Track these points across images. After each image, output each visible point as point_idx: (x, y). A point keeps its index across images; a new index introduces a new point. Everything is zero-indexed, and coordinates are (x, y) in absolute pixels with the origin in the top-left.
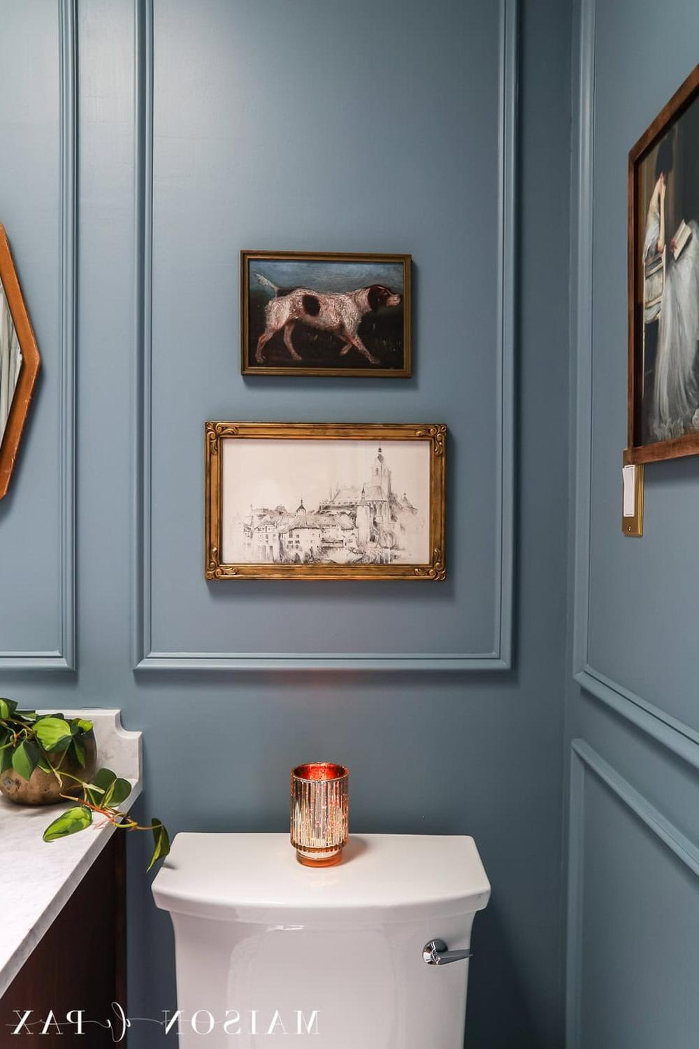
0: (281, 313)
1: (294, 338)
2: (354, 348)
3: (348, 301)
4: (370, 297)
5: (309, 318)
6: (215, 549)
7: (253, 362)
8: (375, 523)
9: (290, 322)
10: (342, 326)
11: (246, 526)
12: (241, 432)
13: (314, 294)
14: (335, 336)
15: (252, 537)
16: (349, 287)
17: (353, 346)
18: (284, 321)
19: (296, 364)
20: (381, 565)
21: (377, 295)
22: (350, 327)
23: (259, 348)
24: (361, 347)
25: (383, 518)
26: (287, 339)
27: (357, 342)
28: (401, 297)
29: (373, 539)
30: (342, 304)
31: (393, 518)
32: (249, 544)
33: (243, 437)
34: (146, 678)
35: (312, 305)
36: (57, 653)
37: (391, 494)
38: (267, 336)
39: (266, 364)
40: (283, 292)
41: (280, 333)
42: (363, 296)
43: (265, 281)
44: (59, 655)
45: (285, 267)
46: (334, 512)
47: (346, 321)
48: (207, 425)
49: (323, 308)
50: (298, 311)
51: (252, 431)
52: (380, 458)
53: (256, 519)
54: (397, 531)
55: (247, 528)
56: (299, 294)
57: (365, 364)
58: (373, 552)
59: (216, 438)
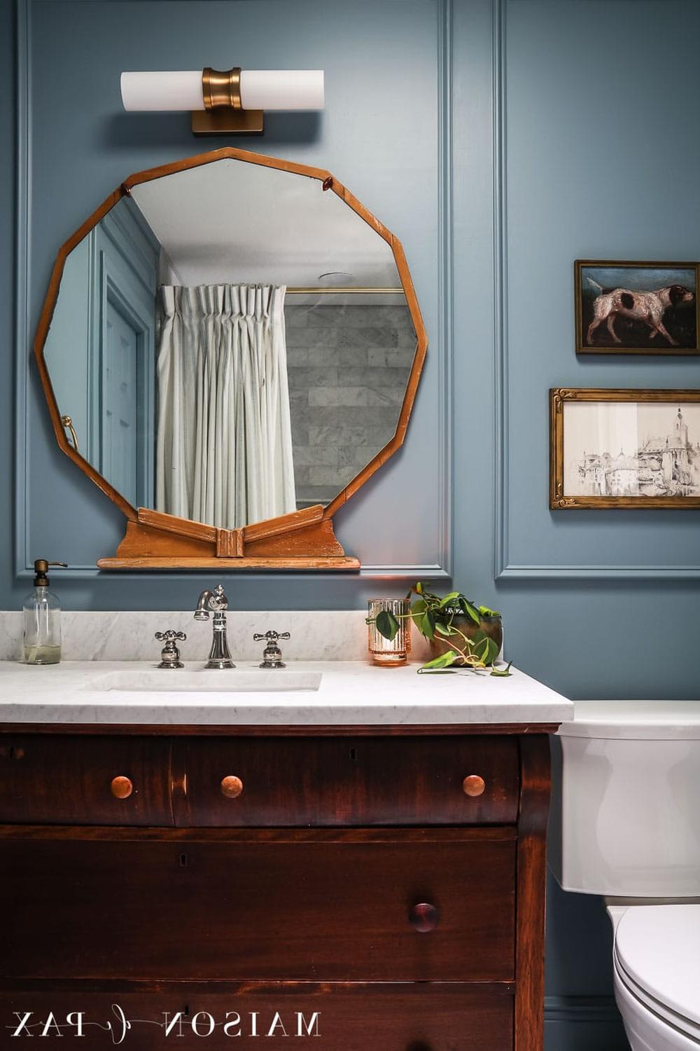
0: (605, 306)
1: (614, 326)
2: (659, 334)
3: (655, 298)
4: (670, 294)
5: (626, 310)
6: (560, 485)
7: (585, 344)
8: (676, 466)
9: (612, 313)
10: (650, 316)
11: (581, 468)
12: (579, 396)
13: (629, 292)
14: (644, 324)
15: (585, 476)
16: (655, 287)
17: (659, 331)
18: (607, 313)
20: (680, 497)
21: (676, 293)
22: (656, 317)
23: (590, 333)
24: (665, 333)
25: (682, 462)
26: (610, 327)
27: (661, 328)
28: (694, 295)
29: (674, 478)
30: (650, 299)
31: (689, 461)
32: (583, 482)
33: (580, 401)
34: (505, 584)
35: (628, 301)
36: (438, 567)
37: (688, 443)
38: (595, 324)
39: (594, 345)
40: (607, 291)
41: (604, 322)
42: (666, 294)
43: (593, 283)
44: (439, 567)
45: (609, 272)
46: (646, 457)
47: (653, 313)
48: (551, 392)
49: (636, 303)
50: (617, 306)
51: (586, 395)
52: (680, 416)
53: (588, 462)
54: (692, 471)
55: (581, 470)
56: (618, 292)
58: (674, 488)
59: (557, 400)
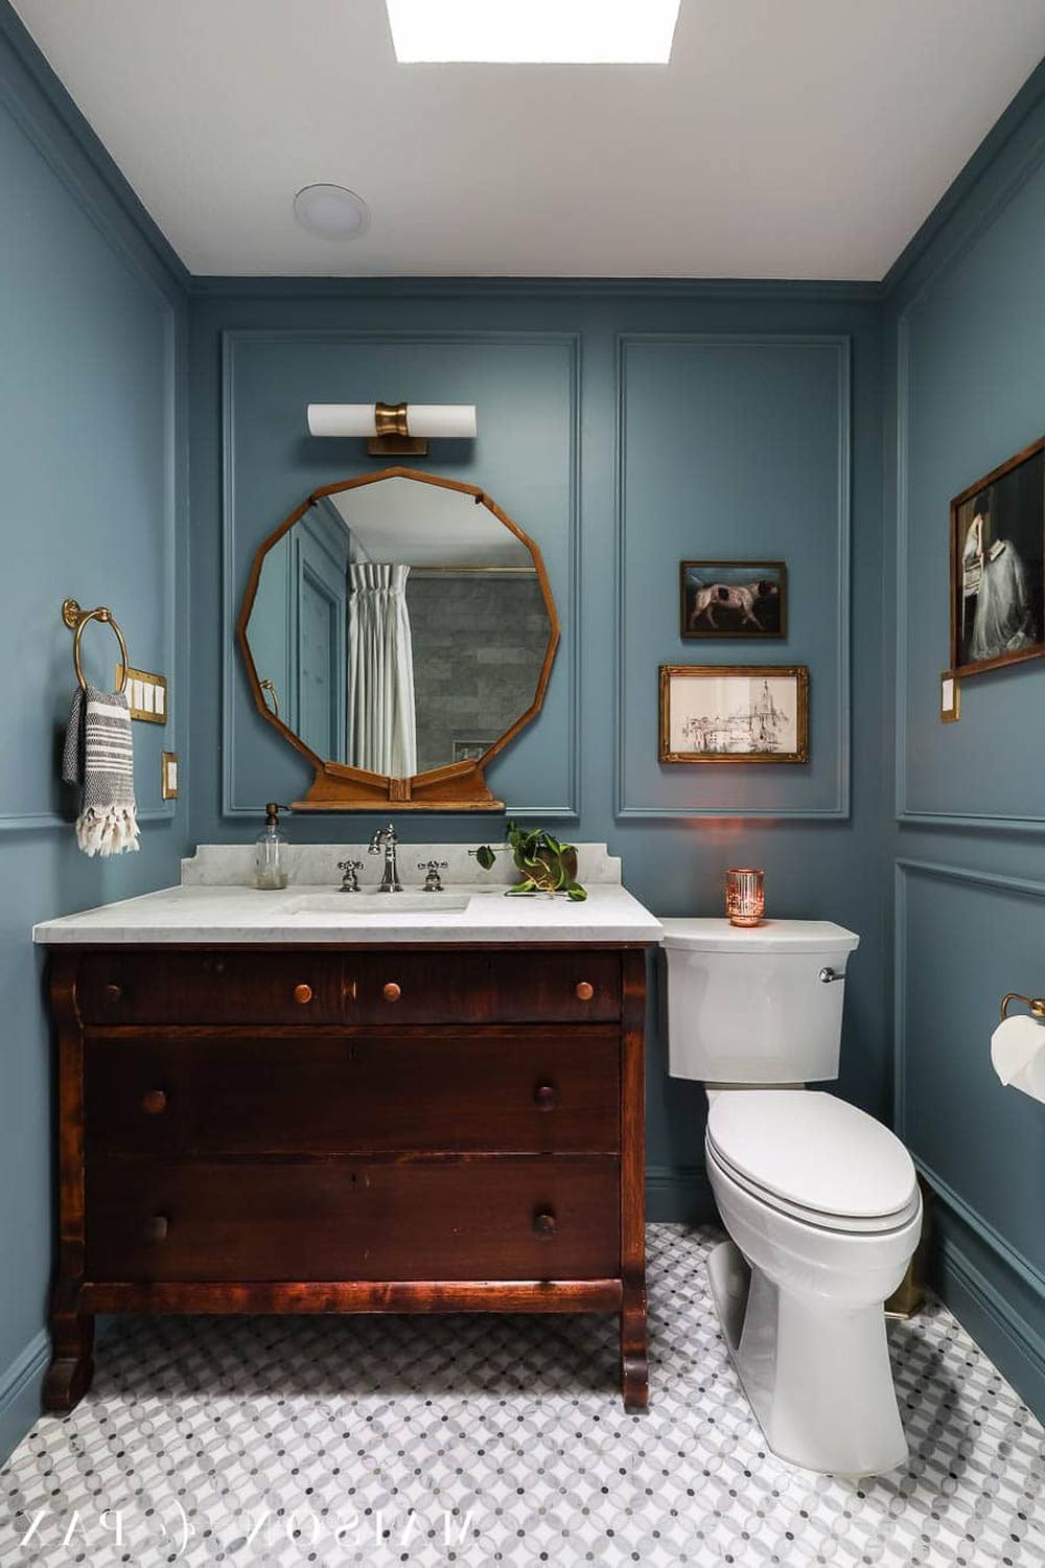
0: (705, 598)
1: (713, 613)
2: (750, 621)
3: (746, 591)
4: (759, 588)
5: (722, 602)
6: (667, 744)
7: (688, 630)
8: (763, 728)
9: (711, 604)
10: (742, 606)
11: (684, 729)
12: (682, 671)
13: (725, 587)
14: (738, 612)
15: (687, 737)
16: (746, 583)
17: (750, 618)
18: (706, 605)
19: (715, 630)
20: (767, 752)
21: (764, 587)
22: (747, 607)
23: (692, 621)
24: (754, 619)
25: (768, 724)
26: (709, 615)
27: (751, 616)
28: (779, 589)
29: (762, 737)
30: (742, 593)
31: (774, 724)
32: (686, 741)
33: (682, 675)
34: (622, 823)
35: (724, 594)
36: (565, 808)
37: (772, 710)
38: (697, 613)
39: (696, 630)
40: (707, 586)
41: (704, 611)
42: (756, 588)
43: (695, 579)
44: (569, 809)
45: (709, 571)
46: (738, 721)
47: (745, 603)
48: (660, 668)
49: (731, 596)
50: (715, 598)
51: (689, 671)
52: (766, 688)
53: (690, 724)
54: (777, 732)
55: (684, 731)
56: (716, 587)
57: (758, 630)
58: (762, 745)
59: (663, 677)
